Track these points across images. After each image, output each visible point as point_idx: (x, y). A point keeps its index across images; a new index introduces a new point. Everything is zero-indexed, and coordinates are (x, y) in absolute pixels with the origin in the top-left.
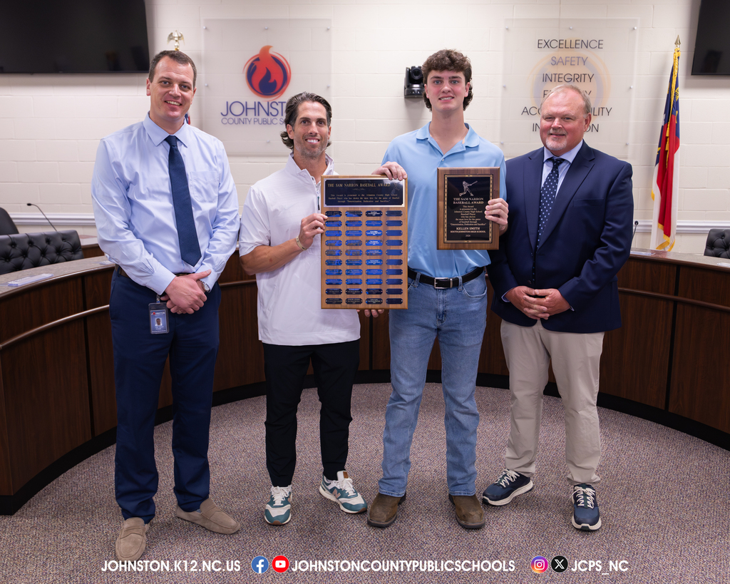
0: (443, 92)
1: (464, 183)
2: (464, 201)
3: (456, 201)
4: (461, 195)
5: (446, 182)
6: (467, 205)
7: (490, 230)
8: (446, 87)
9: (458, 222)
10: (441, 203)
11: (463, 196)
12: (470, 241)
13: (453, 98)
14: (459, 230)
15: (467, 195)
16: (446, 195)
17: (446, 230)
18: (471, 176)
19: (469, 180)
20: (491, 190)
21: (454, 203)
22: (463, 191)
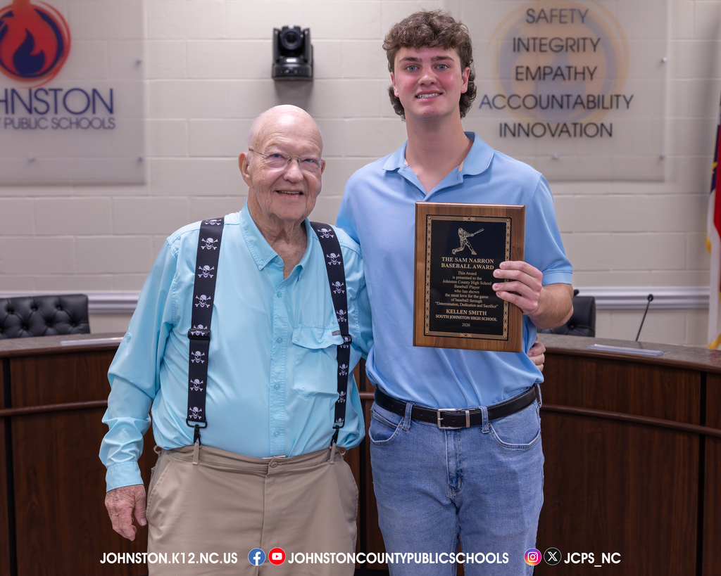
0: (422, 84)
1: (461, 231)
2: (460, 263)
3: (446, 263)
4: (455, 251)
5: (429, 228)
6: (465, 270)
7: (505, 317)
8: (427, 75)
9: (448, 300)
10: (421, 265)
11: (459, 255)
12: (469, 335)
13: (441, 94)
14: (451, 315)
15: (466, 253)
16: (429, 251)
17: (428, 313)
18: (473, 219)
19: (469, 227)
20: (507, 246)
21: (443, 265)
22: (458, 246)
